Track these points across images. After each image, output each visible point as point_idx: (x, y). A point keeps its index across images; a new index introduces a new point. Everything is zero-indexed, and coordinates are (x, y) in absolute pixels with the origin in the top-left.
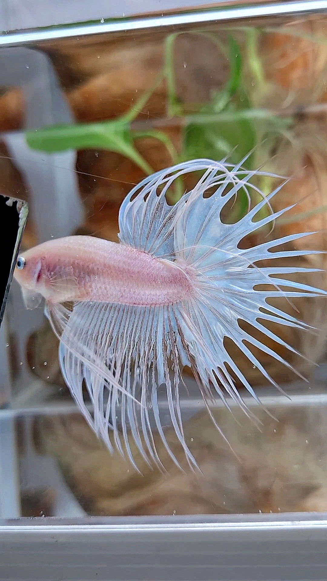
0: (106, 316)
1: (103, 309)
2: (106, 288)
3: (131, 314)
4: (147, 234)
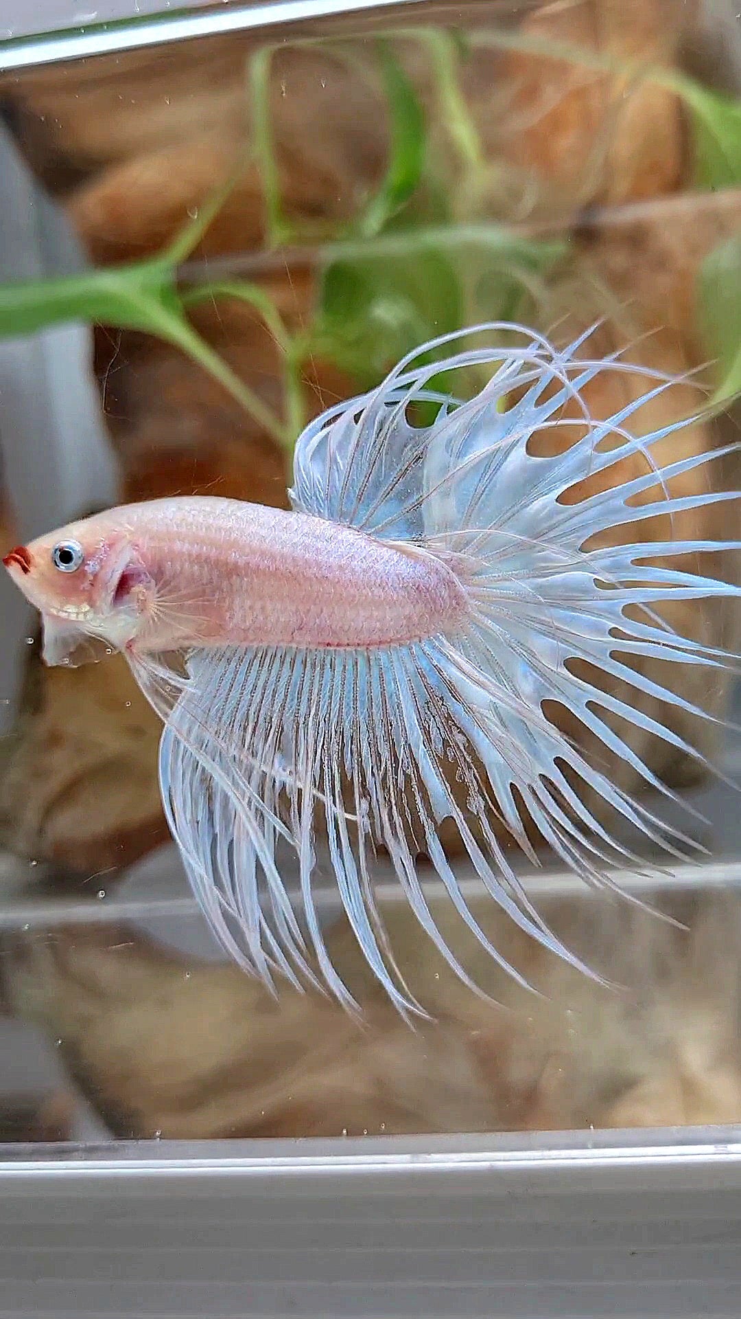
0: (263, 678)
1: (257, 662)
2: (263, 608)
3: (322, 669)
4: (360, 489)
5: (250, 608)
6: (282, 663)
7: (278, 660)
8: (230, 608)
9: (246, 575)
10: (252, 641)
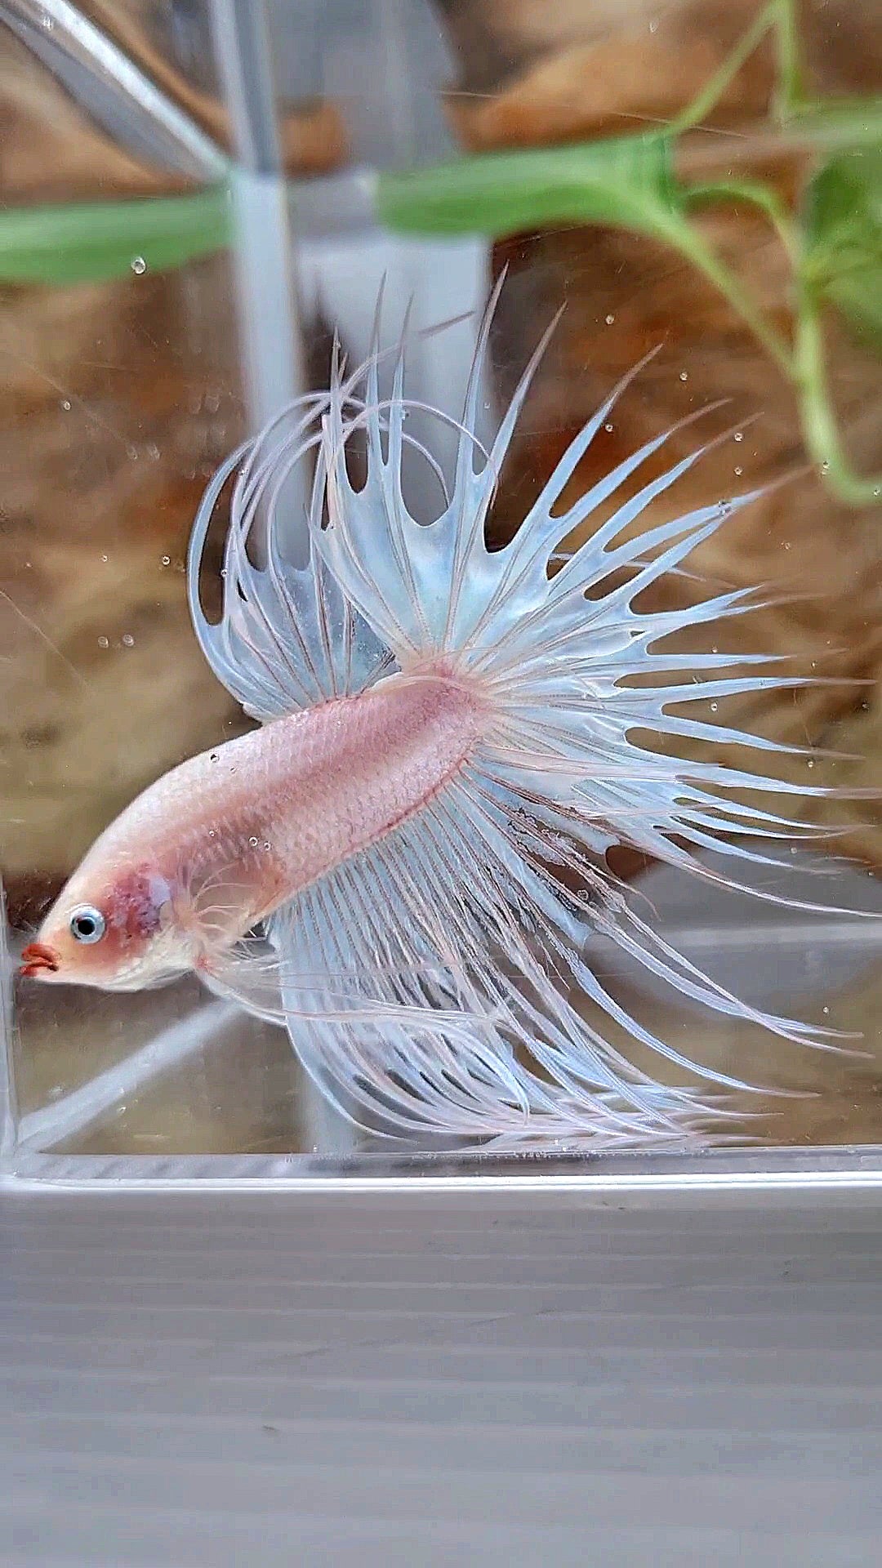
3: (400, 853)
4: (306, 661)
6: (361, 873)
7: (355, 874)
8: (276, 859)
9: (272, 820)
10: (317, 873)
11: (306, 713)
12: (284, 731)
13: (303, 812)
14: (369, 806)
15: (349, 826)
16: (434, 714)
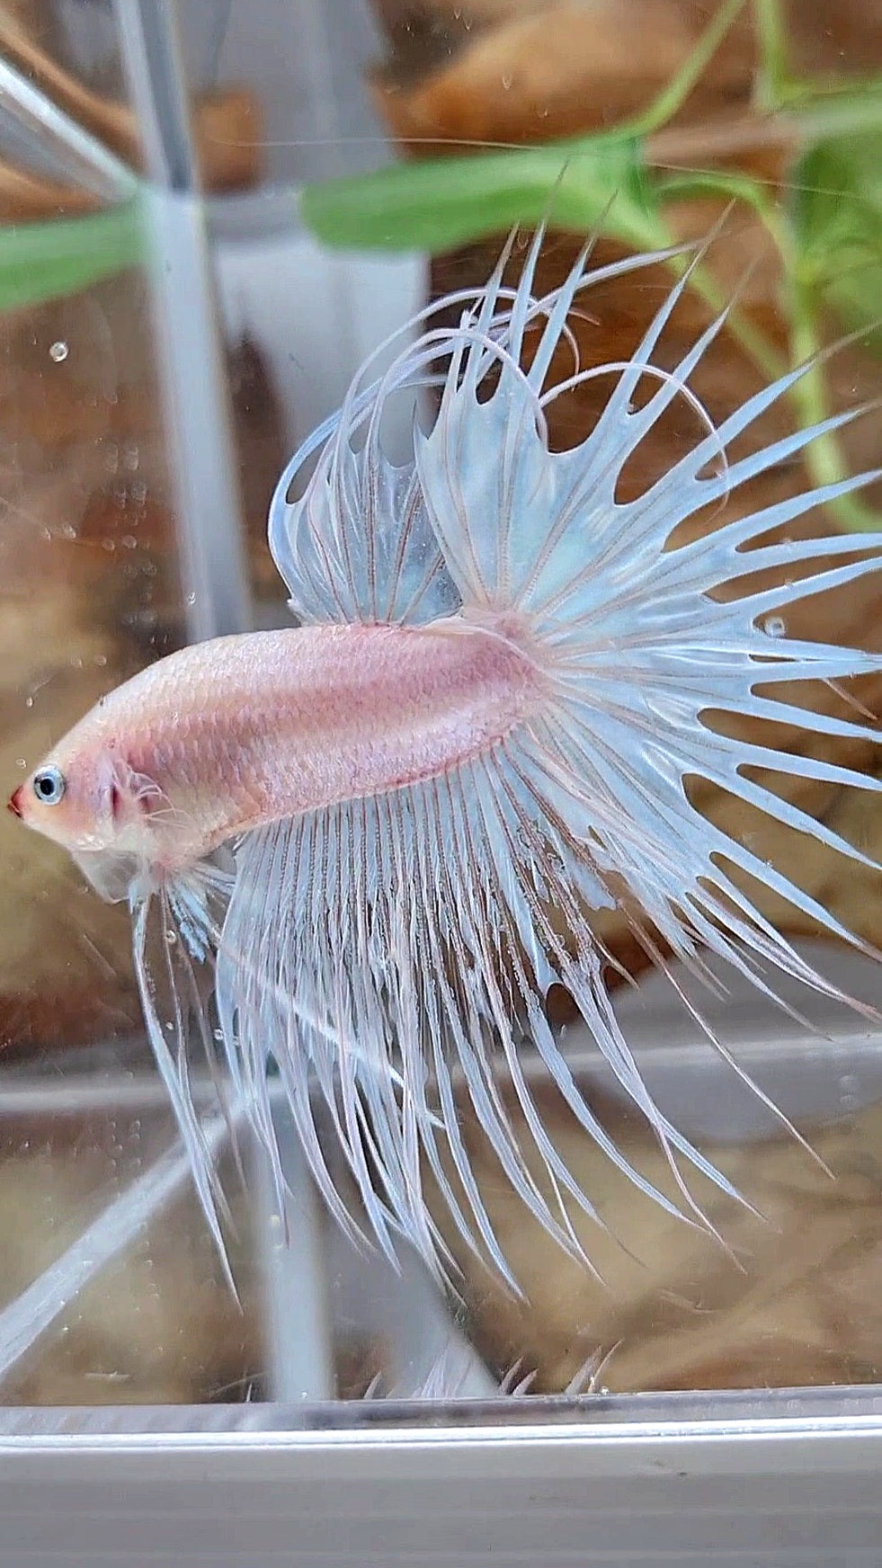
3: (399, 815)
4: (369, 571)
5: (287, 768)
6: (351, 822)
7: (345, 821)
8: (260, 776)
9: (266, 733)
10: (306, 807)
11: (348, 627)
12: (317, 641)
13: (303, 736)
14: (380, 754)
15: (353, 768)
16: (485, 676)
